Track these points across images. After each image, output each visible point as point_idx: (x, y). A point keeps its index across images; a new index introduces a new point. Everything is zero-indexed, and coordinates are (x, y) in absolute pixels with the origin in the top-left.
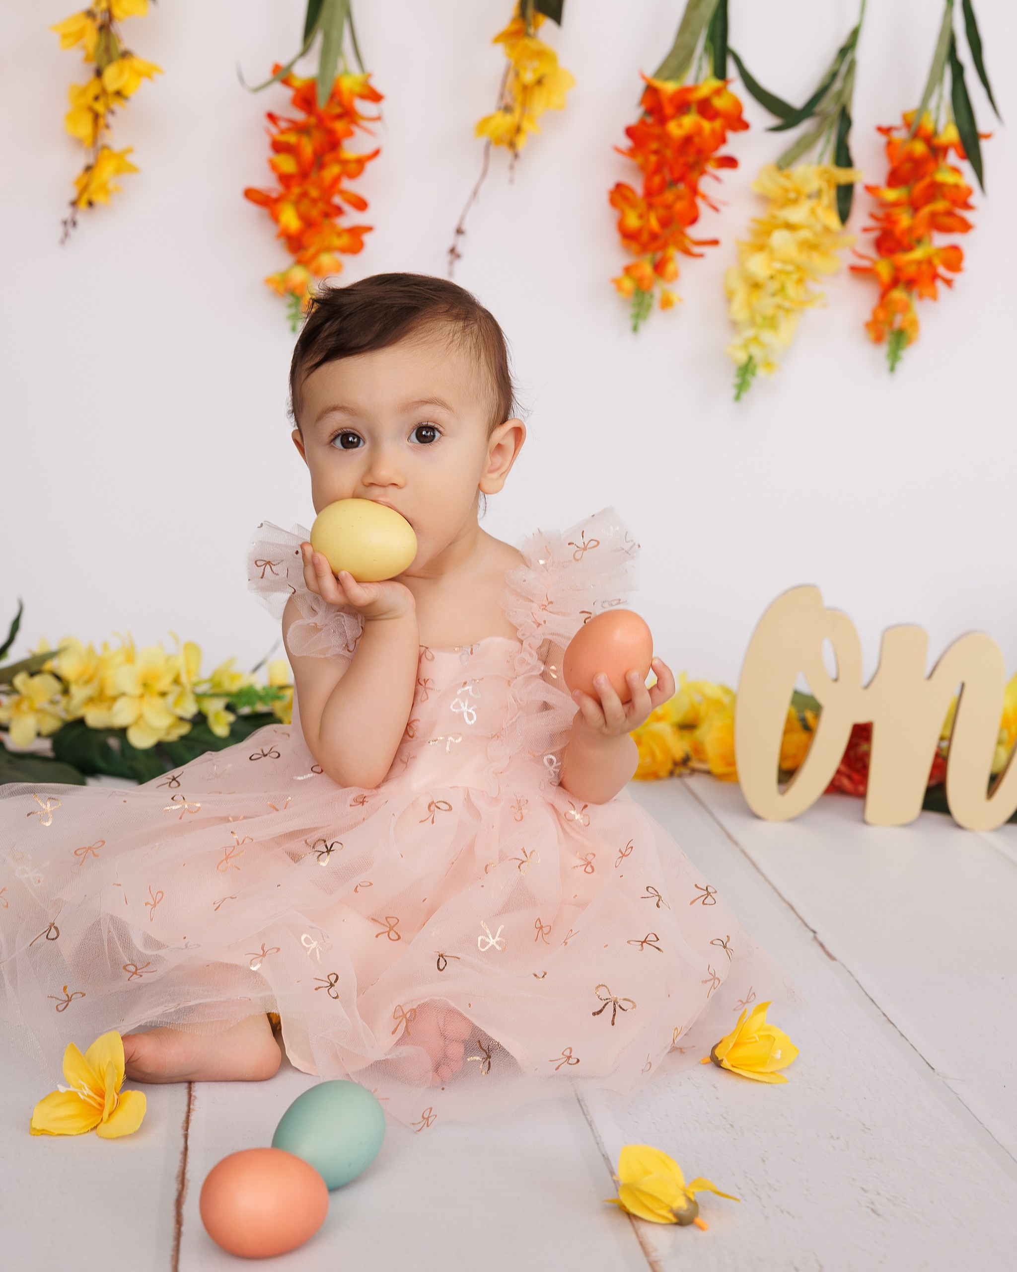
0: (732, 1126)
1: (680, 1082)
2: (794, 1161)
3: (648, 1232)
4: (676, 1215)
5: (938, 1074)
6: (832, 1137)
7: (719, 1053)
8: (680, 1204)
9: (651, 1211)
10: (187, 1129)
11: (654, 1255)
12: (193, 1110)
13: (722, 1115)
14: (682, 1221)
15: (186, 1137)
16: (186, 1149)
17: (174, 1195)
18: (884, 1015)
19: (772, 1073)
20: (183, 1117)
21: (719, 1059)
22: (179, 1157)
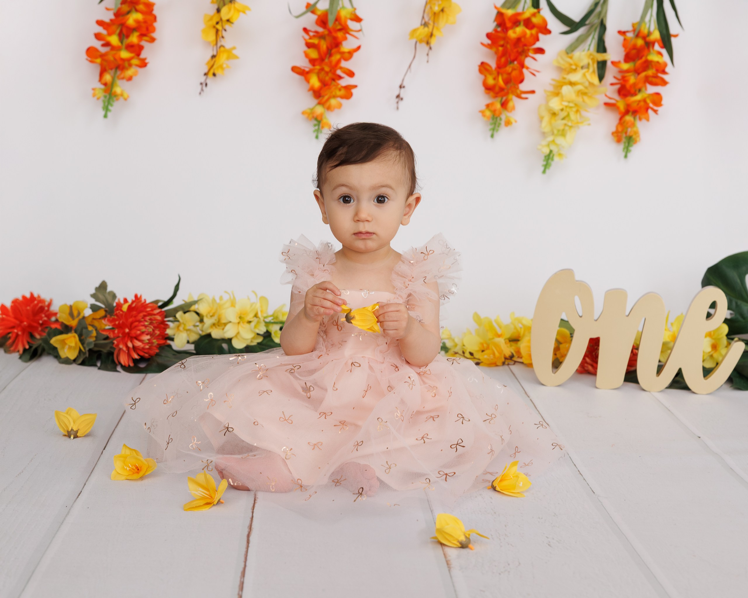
0: (495, 513)
1: (476, 496)
2: (519, 526)
3: (447, 550)
4: (461, 543)
5: (596, 495)
6: (539, 518)
7: (495, 484)
8: (462, 538)
9: (450, 541)
10: (253, 509)
11: (449, 558)
12: (257, 503)
13: (492, 509)
14: (463, 546)
15: (253, 512)
16: (253, 517)
17: (246, 533)
18: (579, 471)
19: (518, 493)
20: (252, 505)
21: (495, 486)
22: (249, 520)
